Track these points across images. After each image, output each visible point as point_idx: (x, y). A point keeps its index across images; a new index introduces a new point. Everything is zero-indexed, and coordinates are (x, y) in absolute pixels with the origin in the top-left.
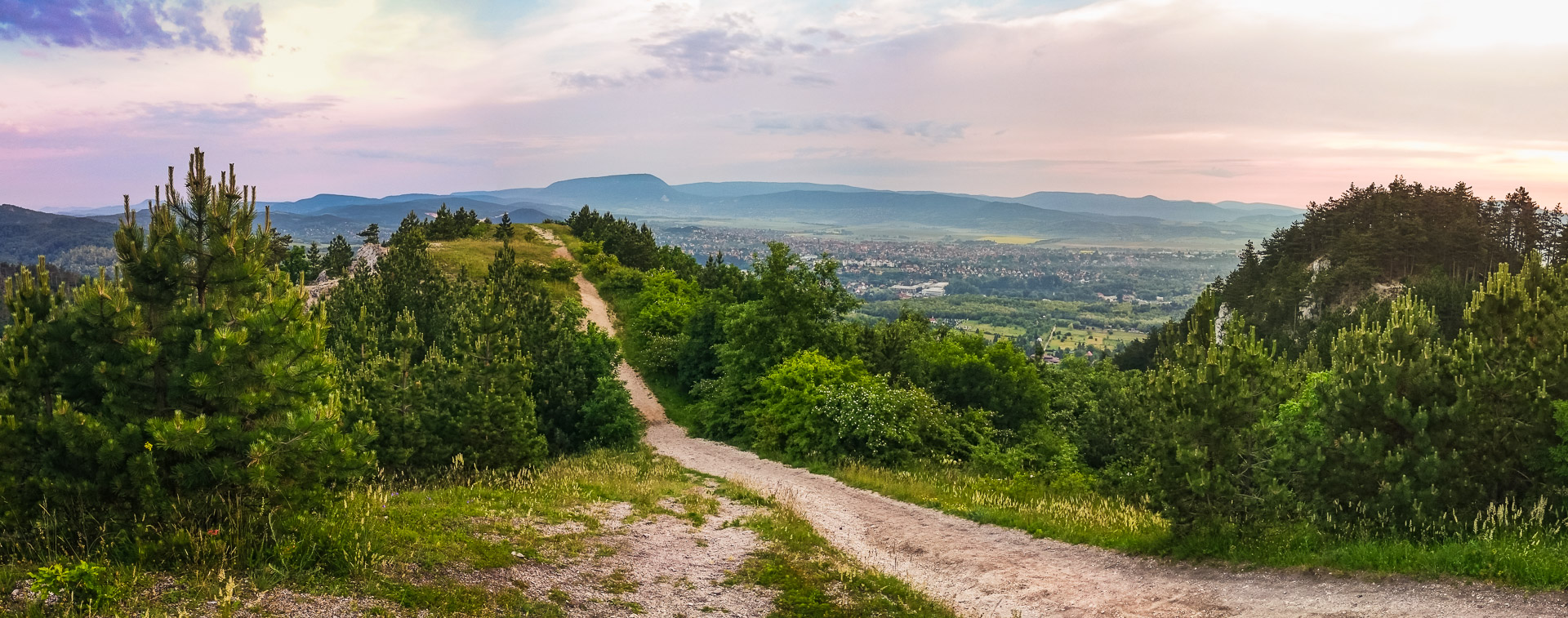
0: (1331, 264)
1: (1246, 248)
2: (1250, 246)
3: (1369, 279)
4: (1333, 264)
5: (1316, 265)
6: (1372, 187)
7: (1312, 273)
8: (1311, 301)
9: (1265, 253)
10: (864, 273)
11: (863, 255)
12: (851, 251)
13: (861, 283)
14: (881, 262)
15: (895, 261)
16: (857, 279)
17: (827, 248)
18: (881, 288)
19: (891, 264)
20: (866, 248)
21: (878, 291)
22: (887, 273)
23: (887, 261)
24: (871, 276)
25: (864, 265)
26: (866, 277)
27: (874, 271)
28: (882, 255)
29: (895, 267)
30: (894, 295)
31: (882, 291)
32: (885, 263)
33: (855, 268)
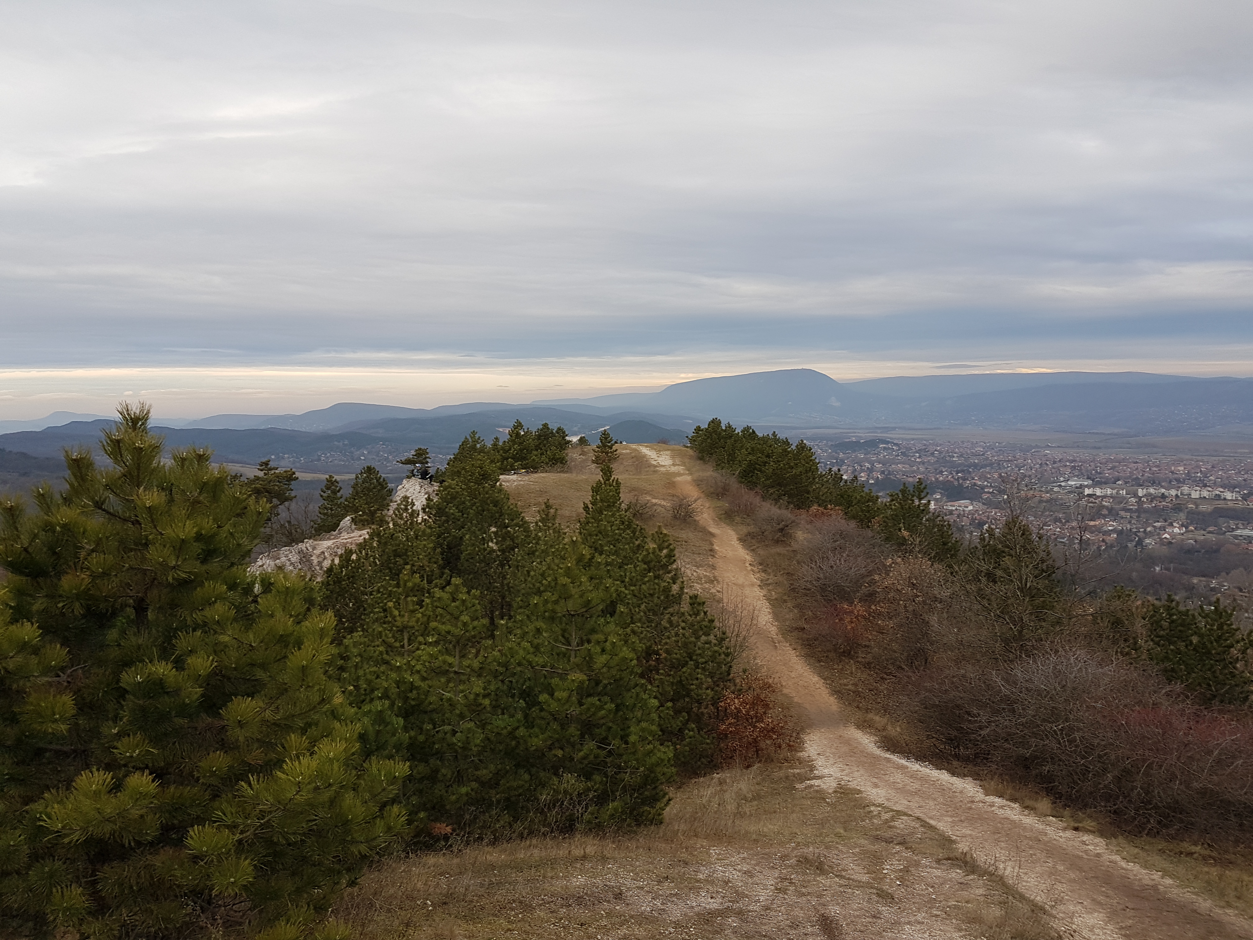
10: (1178, 508)
11: (1176, 480)
12: (1153, 474)
13: (1171, 525)
14: (1209, 491)
15: (1237, 489)
16: (1163, 517)
17: (1109, 469)
18: (1210, 532)
19: (1229, 495)
20: (1181, 468)
21: (1203, 538)
22: (1222, 508)
23: (1222, 490)
24: (1191, 513)
25: (1177, 496)
26: (1182, 516)
27: (1197, 506)
28: (1211, 480)
29: (1237, 500)
30: (1238, 545)
31: (1213, 537)
32: (1218, 493)
33: (1161, 500)
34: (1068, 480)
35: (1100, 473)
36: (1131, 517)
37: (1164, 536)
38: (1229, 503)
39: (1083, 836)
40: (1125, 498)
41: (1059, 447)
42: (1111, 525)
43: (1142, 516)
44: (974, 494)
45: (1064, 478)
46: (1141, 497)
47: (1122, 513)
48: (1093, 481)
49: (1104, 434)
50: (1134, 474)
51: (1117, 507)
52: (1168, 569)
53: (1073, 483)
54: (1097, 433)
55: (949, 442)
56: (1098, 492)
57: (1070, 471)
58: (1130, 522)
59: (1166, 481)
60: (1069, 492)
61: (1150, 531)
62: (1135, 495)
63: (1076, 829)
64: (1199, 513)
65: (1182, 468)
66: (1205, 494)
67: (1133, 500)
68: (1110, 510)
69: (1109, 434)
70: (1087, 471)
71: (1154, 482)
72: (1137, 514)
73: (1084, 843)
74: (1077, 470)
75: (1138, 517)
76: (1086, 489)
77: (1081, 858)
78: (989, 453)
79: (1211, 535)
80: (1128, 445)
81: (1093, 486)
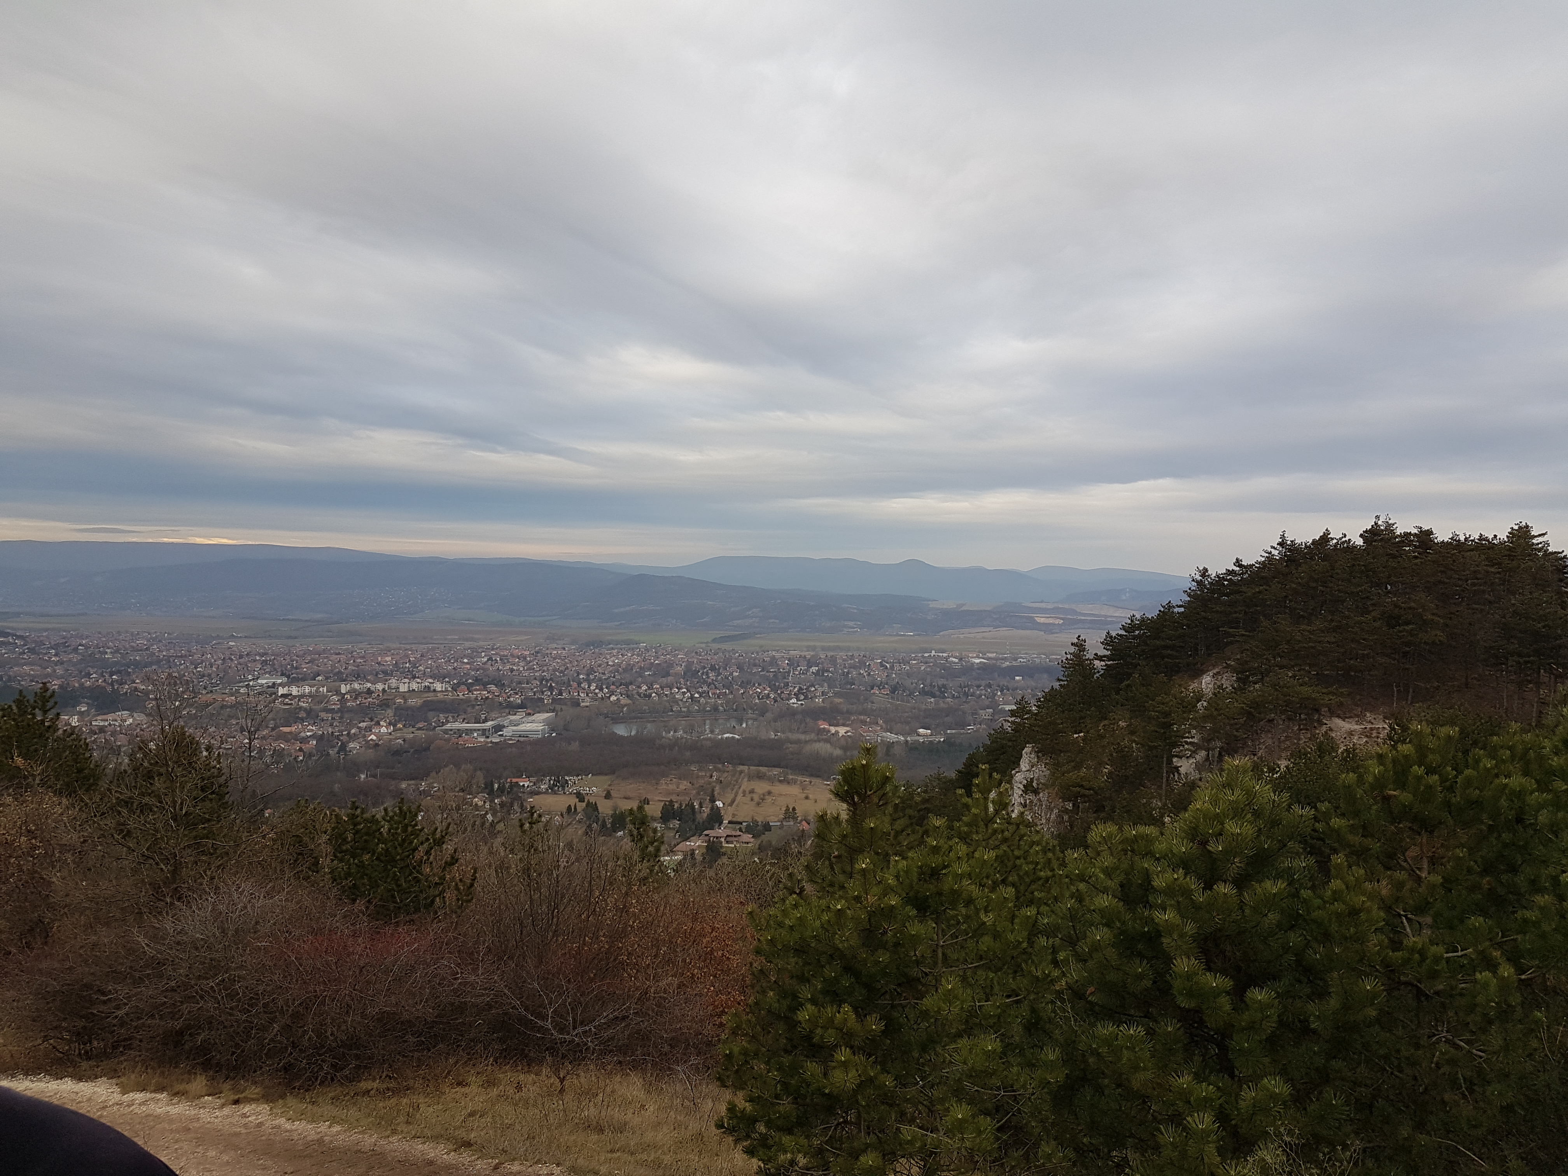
0: (1238, 680)
1: (1072, 649)
2: (1080, 645)
3: (1317, 710)
4: (1243, 681)
5: (1206, 683)
6: (1325, 538)
7: (1199, 697)
8: (1197, 747)
9: (1109, 658)
10: (385, 704)
11: (383, 672)
12: (358, 666)
13: (378, 723)
14: (418, 683)
15: (447, 679)
16: (370, 716)
17: (307, 663)
18: (420, 729)
19: (438, 686)
20: (388, 659)
21: (412, 735)
22: (431, 701)
23: (431, 680)
24: (399, 709)
25: (384, 690)
26: (390, 712)
27: (405, 700)
28: (420, 671)
29: (446, 691)
30: (448, 740)
31: (421, 734)
32: (427, 684)
33: (367, 696)
34: (258, 678)
35: (296, 668)
36: (333, 718)
37: (369, 738)
38: (439, 695)
39: (243, 1108)
40: (326, 696)
41: (246, 637)
42: (310, 730)
43: (346, 716)
44: (134, 703)
45: (253, 675)
46: (345, 694)
47: (323, 715)
48: (288, 677)
49: (301, 620)
50: (336, 668)
51: (317, 707)
52: (375, 776)
53: (264, 681)
54: (293, 620)
55: (100, 633)
56: (294, 691)
57: (260, 667)
58: (331, 725)
59: (372, 674)
60: (259, 694)
61: (354, 734)
62: (338, 692)
63: (236, 1102)
64: (408, 708)
65: (390, 658)
66: (414, 686)
67: (335, 698)
68: (309, 712)
69: (306, 621)
70: (281, 666)
71: (358, 676)
72: (339, 715)
73: (244, 1116)
74: (269, 665)
75: (341, 718)
76: (280, 688)
77: (238, 1134)
78: (155, 647)
79: (419, 732)
80: (329, 634)
81: (288, 684)
